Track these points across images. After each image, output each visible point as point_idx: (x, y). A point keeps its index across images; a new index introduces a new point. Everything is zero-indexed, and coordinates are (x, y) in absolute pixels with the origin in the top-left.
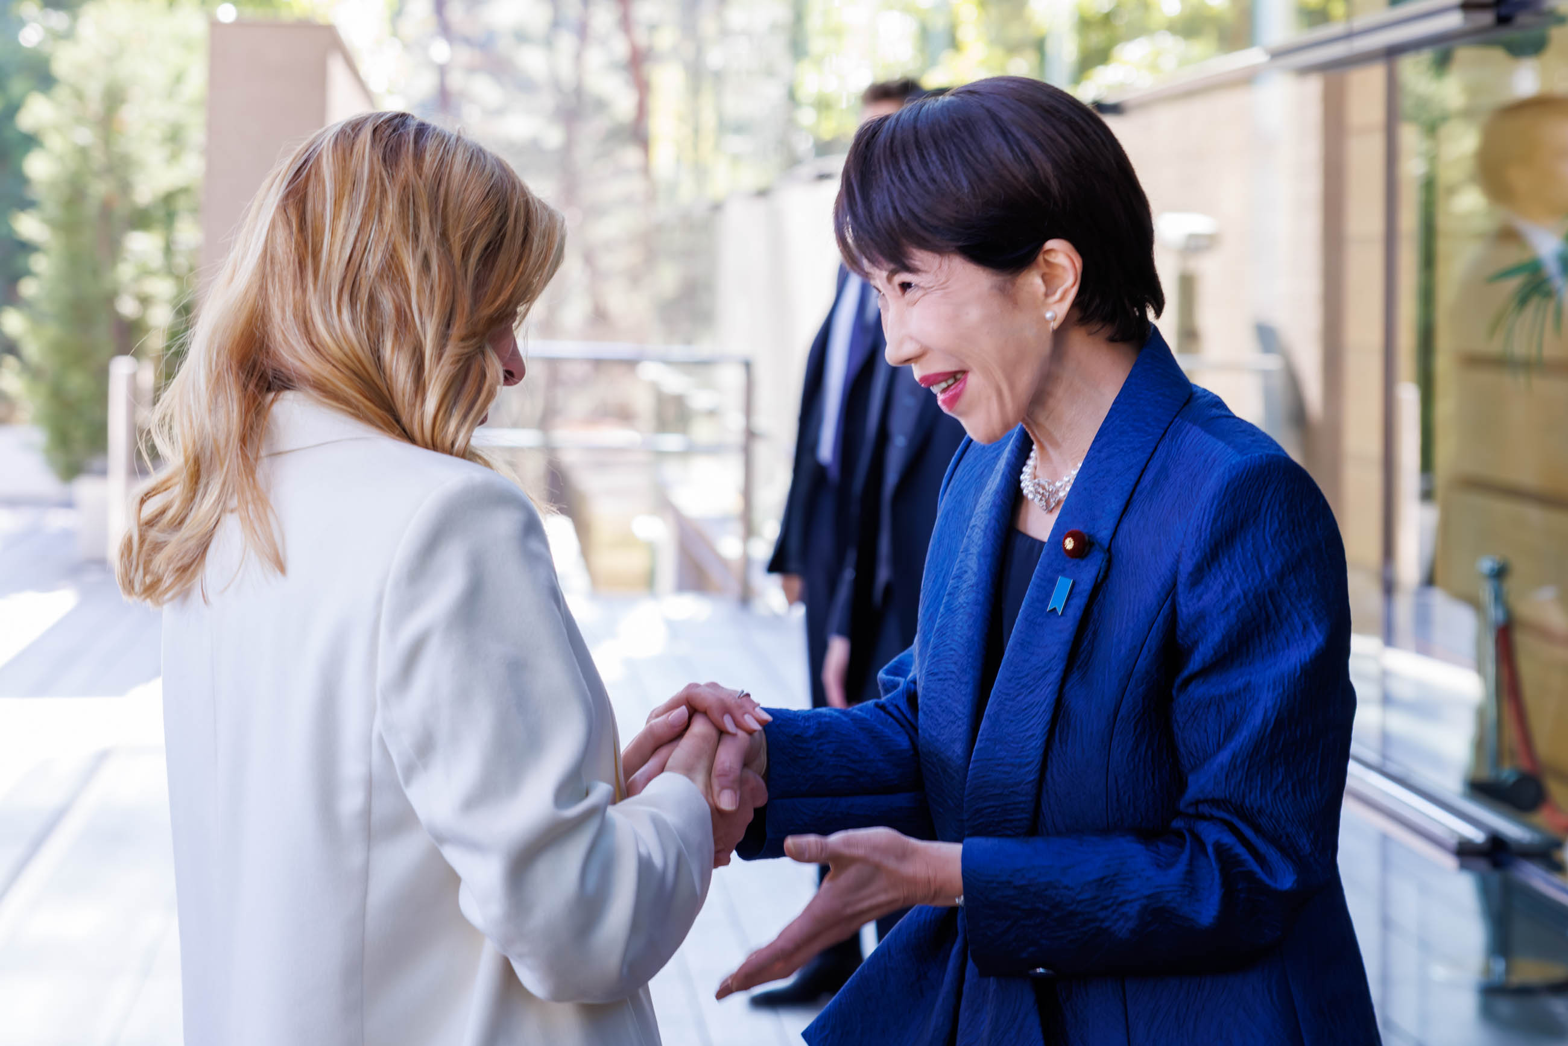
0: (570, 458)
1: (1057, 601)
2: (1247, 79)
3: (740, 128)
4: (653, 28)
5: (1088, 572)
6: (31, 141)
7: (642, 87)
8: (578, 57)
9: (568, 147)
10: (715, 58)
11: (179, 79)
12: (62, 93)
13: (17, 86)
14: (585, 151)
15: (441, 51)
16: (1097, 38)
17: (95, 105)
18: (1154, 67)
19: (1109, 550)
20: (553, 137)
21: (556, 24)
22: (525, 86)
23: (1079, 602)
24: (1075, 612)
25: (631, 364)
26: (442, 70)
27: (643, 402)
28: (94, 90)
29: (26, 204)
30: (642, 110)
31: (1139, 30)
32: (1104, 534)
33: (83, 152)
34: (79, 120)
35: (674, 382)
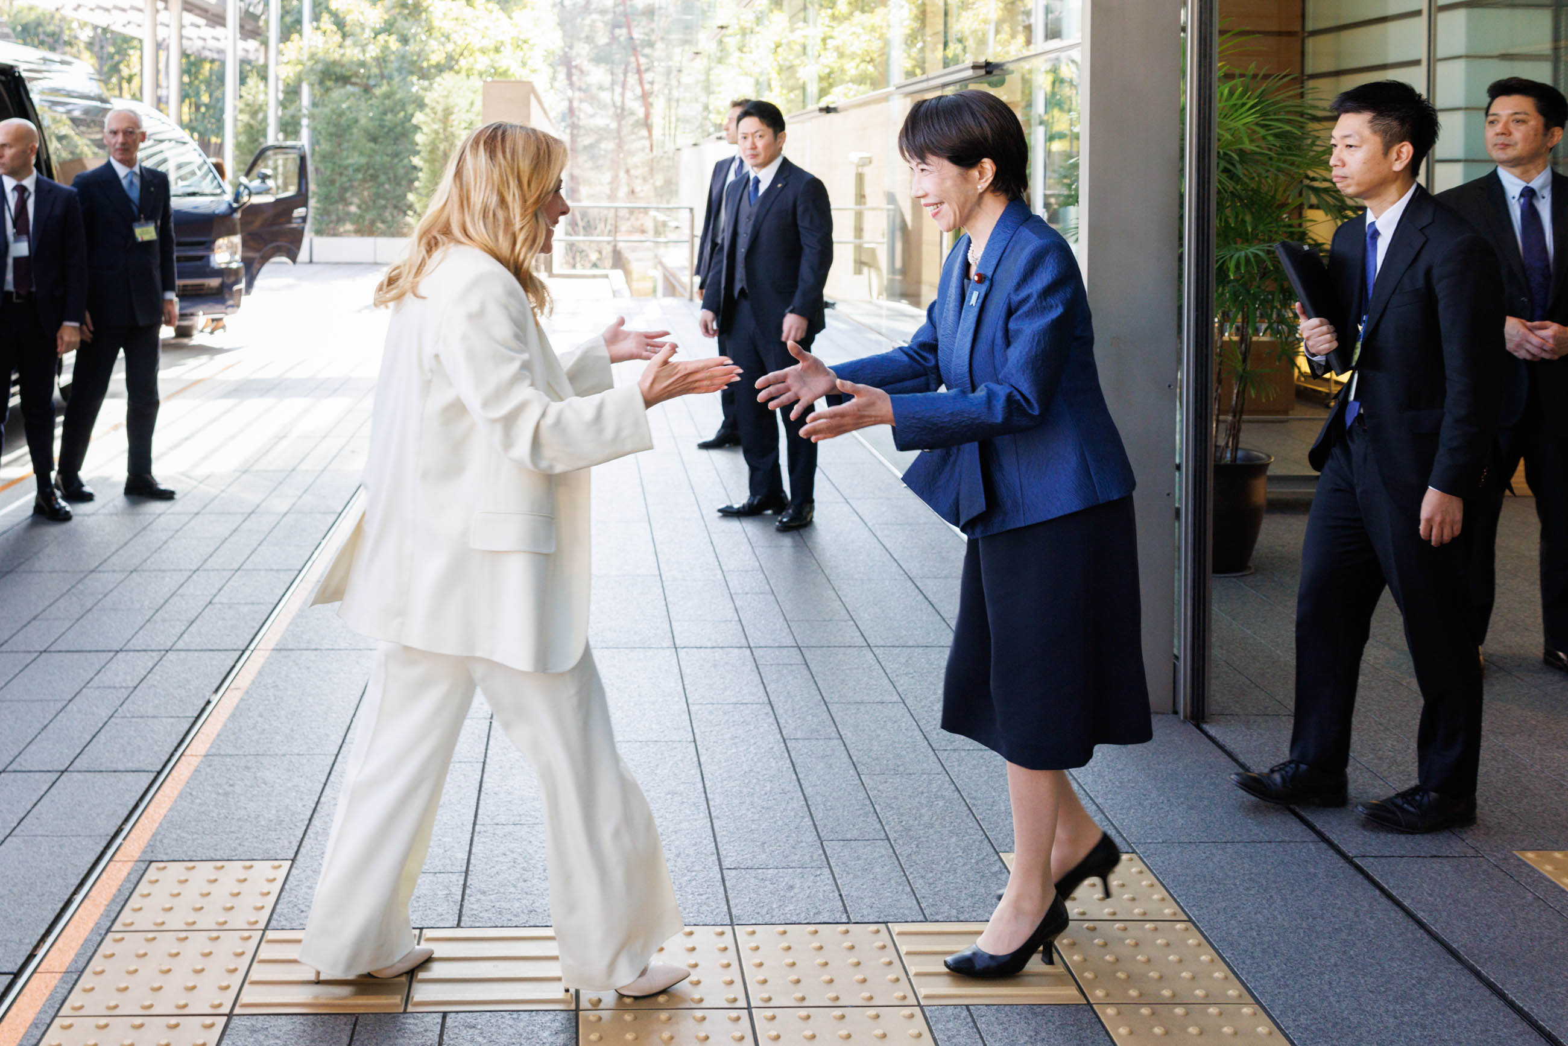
0: (621, 245)
1: (973, 301)
2: (886, 98)
3: (686, 121)
4: (652, 83)
5: (984, 288)
6: (417, 128)
7: (648, 106)
8: (623, 95)
9: (619, 130)
10: (675, 94)
11: (472, 104)
12: (427, 110)
13: (410, 109)
14: (625, 131)
15: (570, 93)
16: (825, 84)
17: (440, 115)
18: (845, 95)
19: (992, 280)
20: (614, 125)
21: (613, 83)
22: (604, 106)
23: (980, 300)
24: (979, 305)
25: (646, 210)
26: (571, 101)
27: (649, 225)
28: (439, 108)
29: (417, 153)
30: (647, 116)
31: (842, 82)
32: (990, 274)
33: (437, 133)
34: (433, 120)
35: (661, 217)
